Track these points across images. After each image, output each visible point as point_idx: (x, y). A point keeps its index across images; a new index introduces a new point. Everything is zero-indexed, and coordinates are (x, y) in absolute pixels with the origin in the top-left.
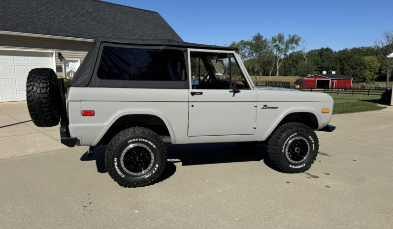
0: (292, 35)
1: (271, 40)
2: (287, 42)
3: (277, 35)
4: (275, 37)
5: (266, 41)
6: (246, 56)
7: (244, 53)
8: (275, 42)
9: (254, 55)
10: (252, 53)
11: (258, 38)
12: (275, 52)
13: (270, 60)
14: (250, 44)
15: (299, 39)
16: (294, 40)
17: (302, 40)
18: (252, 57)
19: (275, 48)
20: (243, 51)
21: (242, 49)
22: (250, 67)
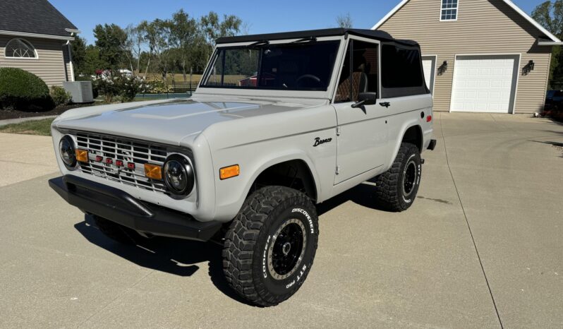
0: (228, 16)
1: (201, 22)
2: (222, 26)
3: (208, 15)
4: (206, 16)
5: (193, 22)
6: (166, 44)
7: (163, 39)
8: (207, 25)
9: (179, 42)
10: (175, 39)
11: (181, 17)
12: (208, 40)
13: (202, 51)
14: (171, 26)
15: (238, 22)
16: (231, 23)
17: (243, 23)
18: (176, 46)
19: (208, 34)
20: (161, 36)
21: (159, 33)
22: (175, 61)
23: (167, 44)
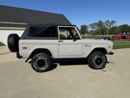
2: (110, 23)
4: (106, 21)
5: (103, 22)
11: (100, 22)
12: (106, 27)
13: (104, 29)
14: (97, 24)
16: (113, 22)
17: (116, 22)
18: (98, 28)
20: (95, 26)
22: (97, 32)
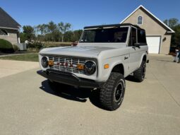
0: (67, 23)
2: (65, 26)
4: (60, 23)
5: (55, 25)
8: (60, 26)
9: (51, 31)
11: (52, 23)
13: (58, 34)
14: (48, 26)
15: (70, 25)
19: (60, 29)
20: (45, 29)
23: (47, 32)
